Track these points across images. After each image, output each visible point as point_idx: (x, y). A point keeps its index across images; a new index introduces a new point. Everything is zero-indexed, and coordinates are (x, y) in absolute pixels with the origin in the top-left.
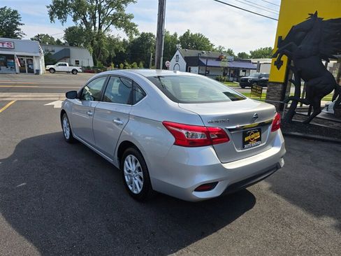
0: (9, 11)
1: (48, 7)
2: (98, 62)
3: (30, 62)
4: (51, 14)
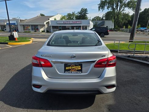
0: (84, 9)
1: (98, 5)
2: (116, 26)
3: (86, 28)
4: (99, 7)
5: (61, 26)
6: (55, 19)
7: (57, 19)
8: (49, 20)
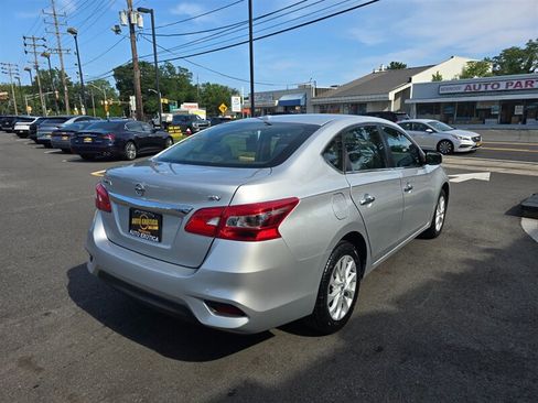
5: (452, 104)
6: (437, 78)
7: (446, 77)
8: (410, 81)
